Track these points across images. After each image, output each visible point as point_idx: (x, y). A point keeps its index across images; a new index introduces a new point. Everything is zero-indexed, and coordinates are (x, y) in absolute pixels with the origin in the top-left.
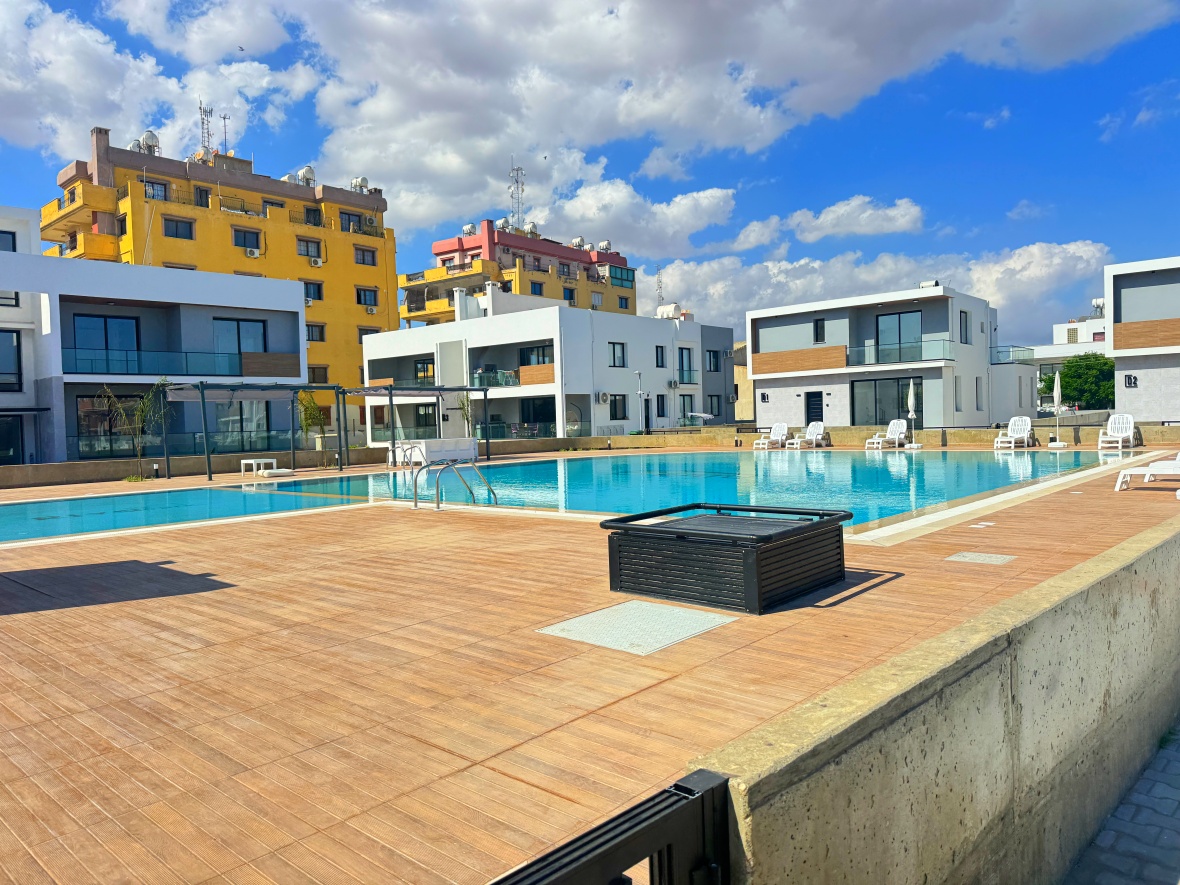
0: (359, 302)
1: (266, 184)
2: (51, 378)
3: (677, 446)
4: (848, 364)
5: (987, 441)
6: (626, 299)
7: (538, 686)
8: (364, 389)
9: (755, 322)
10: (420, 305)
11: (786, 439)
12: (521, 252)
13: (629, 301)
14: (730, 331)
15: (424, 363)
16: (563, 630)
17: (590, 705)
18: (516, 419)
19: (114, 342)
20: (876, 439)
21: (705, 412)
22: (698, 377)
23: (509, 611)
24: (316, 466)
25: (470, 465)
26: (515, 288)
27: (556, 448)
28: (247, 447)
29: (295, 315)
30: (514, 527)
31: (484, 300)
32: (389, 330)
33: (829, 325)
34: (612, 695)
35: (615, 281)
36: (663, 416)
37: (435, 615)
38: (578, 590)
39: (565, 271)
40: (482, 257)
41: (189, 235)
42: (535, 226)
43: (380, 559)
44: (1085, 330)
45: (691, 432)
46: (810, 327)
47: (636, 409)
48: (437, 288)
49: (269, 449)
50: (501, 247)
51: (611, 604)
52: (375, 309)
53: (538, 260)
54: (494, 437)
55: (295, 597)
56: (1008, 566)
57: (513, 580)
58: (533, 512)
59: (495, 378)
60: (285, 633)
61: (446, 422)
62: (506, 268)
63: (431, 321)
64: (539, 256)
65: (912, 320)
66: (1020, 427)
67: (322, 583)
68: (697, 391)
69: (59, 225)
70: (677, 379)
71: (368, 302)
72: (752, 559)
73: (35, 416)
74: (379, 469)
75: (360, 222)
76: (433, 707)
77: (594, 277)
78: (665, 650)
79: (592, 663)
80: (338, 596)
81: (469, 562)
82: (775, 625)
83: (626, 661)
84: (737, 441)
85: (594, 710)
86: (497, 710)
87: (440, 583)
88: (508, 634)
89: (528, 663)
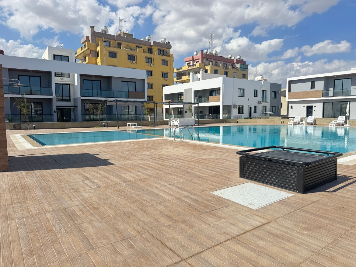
0: (163, 77)
1: (137, 41)
2: (77, 98)
3: (260, 123)
4: (323, 96)
6: (245, 75)
8: (163, 103)
9: (290, 81)
10: (180, 78)
11: (300, 122)
12: (212, 60)
14: (281, 85)
15: (180, 95)
16: (221, 193)
18: (208, 113)
19: (94, 88)
20: (333, 122)
21: (270, 112)
22: (269, 100)
23: (201, 182)
24: (148, 125)
26: (209, 72)
27: (220, 122)
28: (130, 119)
29: (144, 80)
30: (205, 149)
31: (199, 76)
32: (171, 85)
33: (317, 83)
35: (242, 69)
36: (256, 113)
37: (175, 181)
38: (227, 176)
39: (225, 66)
40: (199, 62)
41: (116, 57)
42: (216, 52)
43: (161, 158)
45: (265, 118)
46: (310, 83)
47: (246, 110)
48: (185, 72)
49: (136, 120)
50: (205, 59)
51: (240, 183)
52: (167, 79)
53: (217, 63)
54: (200, 118)
55: (131, 170)
57: (204, 170)
58: (211, 144)
59: (202, 100)
60: (124, 184)
61: (186, 113)
62: (206, 66)
63: (183, 82)
64: (216, 61)
65: (348, 82)
67: (141, 165)
68: (268, 105)
69: (82, 55)
70: (261, 100)
71: (165, 77)
72: (301, 171)
73: (74, 108)
74: (166, 127)
75: (163, 52)
76: (169, 226)
77: (235, 68)
78: (263, 208)
79: (233, 211)
80: (145, 171)
81: (189, 161)
82: (310, 200)
83: (247, 211)
84: (282, 122)
85: (235, 236)
86: (194, 230)
87: (178, 168)
88: (200, 193)
89: (208, 208)
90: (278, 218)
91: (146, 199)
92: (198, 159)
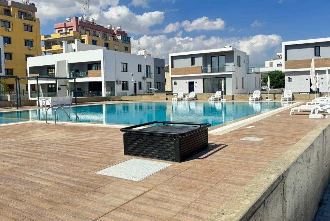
0: (26, 45)
3: (146, 100)
4: (202, 73)
5: (247, 98)
6: (127, 48)
7: (96, 197)
8: (27, 78)
9: (172, 57)
10: (49, 47)
11: (183, 98)
12: (88, 29)
13: (128, 49)
14: (164, 60)
15: (51, 68)
16: (105, 172)
17: (117, 204)
18: (87, 90)
20: (212, 98)
21: (155, 88)
22: (153, 75)
23: (83, 165)
24: (8, 107)
25: (68, 106)
26: (86, 42)
27: (102, 100)
31: (74, 46)
32: (37, 56)
33: (196, 60)
34: (126, 199)
35: (123, 41)
36: (141, 89)
37: (53, 167)
38: (111, 155)
39: (105, 36)
40: (73, 30)
42: (93, 20)
43: (31, 144)
44: (275, 63)
45: (151, 95)
46: (190, 59)
47: (131, 87)
48: (56, 41)
50: (81, 27)
51: (124, 160)
52: (32, 48)
53: (95, 32)
54: (78, 96)
56: (262, 142)
57: (85, 152)
59: (79, 74)
61: (59, 91)
62: (83, 35)
63: (54, 53)
64: (95, 31)
65: (222, 58)
66: (257, 94)
68: (152, 80)
70: (146, 76)
71: (29, 45)
72: (177, 142)
74: (33, 108)
75: (26, 15)
76: (50, 209)
77: (116, 39)
78: (146, 179)
79: (117, 186)
80: (12, 160)
81: (68, 145)
82: (186, 166)
83: (131, 184)
84: (166, 98)
85: (119, 206)
86: (78, 208)
87: (55, 154)
88: (83, 175)
89: (91, 187)
90: (158, 185)
91: (19, 188)
92: (78, 141)
